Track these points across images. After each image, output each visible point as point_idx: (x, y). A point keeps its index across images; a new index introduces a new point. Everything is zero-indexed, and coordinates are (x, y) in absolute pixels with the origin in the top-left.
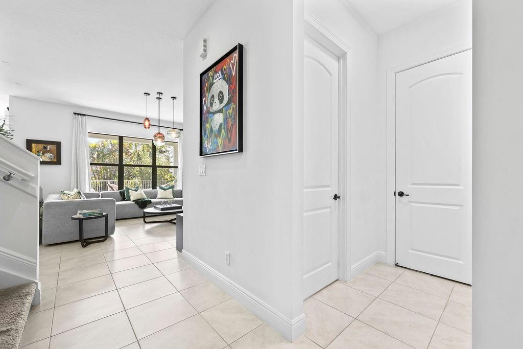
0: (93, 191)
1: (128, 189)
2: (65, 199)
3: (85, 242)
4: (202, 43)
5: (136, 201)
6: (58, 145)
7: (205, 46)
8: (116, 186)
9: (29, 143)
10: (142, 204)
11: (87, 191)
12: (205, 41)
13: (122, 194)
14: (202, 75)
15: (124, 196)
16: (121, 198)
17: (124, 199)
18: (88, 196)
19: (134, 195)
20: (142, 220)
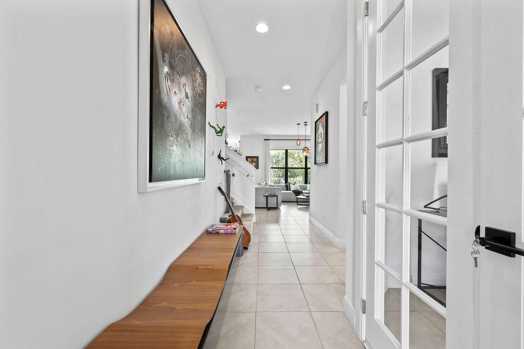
0: (272, 184)
1: (290, 183)
2: (261, 186)
3: (269, 209)
4: (316, 106)
5: (294, 191)
6: (257, 158)
7: (317, 107)
8: (284, 182)
9: (247, 158)
10: (297, 193)
11: (270, 184)
12: (317, 105)
13: (287, 186)
14: (316, 122)
15: (288, 188)
16: (286, 189)
17: (287, 190)
18: (269, 186)
19: (293, 188)
20: (296, 203)
